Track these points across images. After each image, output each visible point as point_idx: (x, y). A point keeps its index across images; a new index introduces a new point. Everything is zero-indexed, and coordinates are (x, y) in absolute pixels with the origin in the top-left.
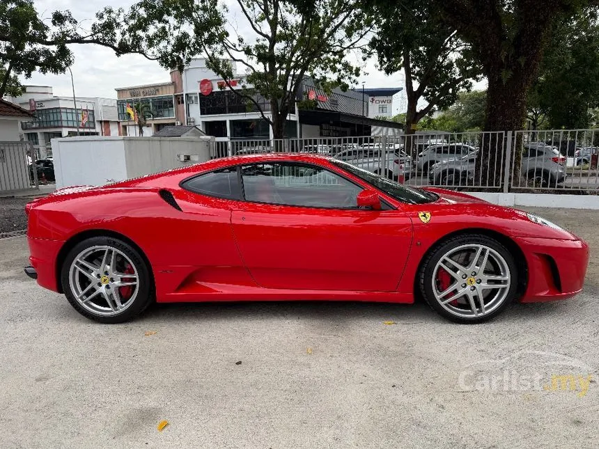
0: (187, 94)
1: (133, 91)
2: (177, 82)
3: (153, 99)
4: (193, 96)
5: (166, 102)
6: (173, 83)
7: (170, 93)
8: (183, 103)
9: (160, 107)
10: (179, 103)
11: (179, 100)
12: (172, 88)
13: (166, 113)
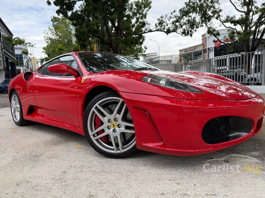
0: (208, 48)
1: (186, 50)
2: (204, 43)
3: (193, 52)
4: (211, 49)
5: (199, 53)
6: (203, 44)
7: (201, 48)
8: (206, 52)
9: (196, 56)
10: (205, 53)
11: (205, 51)
12: (202, 46)
13: (199, 58)
